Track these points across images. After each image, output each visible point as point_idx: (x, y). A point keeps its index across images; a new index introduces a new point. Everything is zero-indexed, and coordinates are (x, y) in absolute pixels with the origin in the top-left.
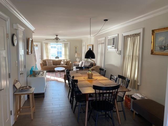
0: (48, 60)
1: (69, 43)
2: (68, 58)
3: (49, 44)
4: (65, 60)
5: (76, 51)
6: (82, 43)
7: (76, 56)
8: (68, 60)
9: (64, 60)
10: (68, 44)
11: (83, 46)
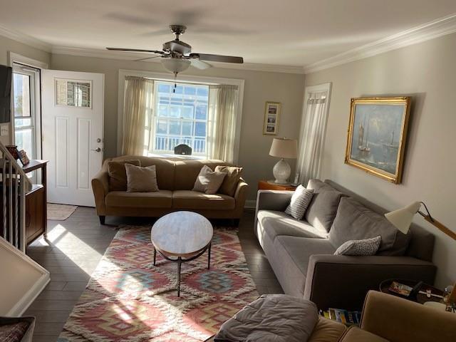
0: (136, 163)
1: (241, 84)
2: (229, 156)
3: (148, 85)
4: (217, 170)
5: (271, 125)
6: (308, 90)
7: (271, 153)
8: (231, 169)
9: (212, 166)
10: (235, 87)
11: (314, 102)
